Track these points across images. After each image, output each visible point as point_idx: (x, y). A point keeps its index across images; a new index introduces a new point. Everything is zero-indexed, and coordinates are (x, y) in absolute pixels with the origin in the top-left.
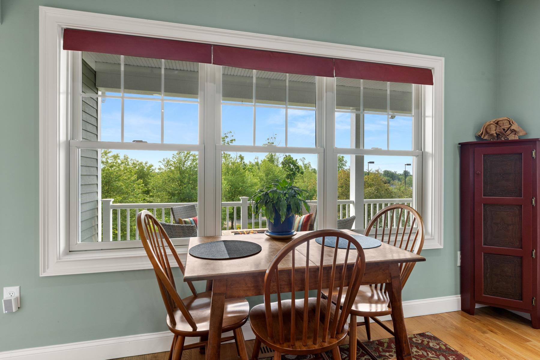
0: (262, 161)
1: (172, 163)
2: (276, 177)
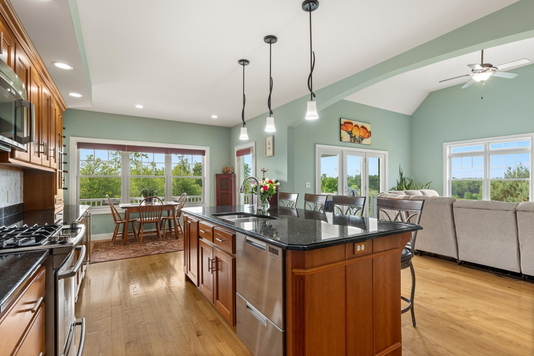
0: (175, 167)
2: (186, 182)
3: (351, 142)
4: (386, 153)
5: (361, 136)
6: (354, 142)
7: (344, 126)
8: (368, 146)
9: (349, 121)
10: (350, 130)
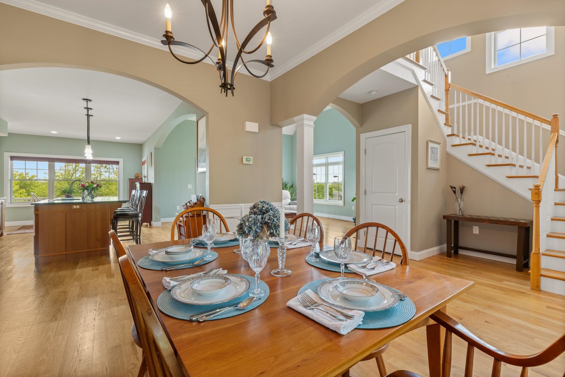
1: (59, 174)
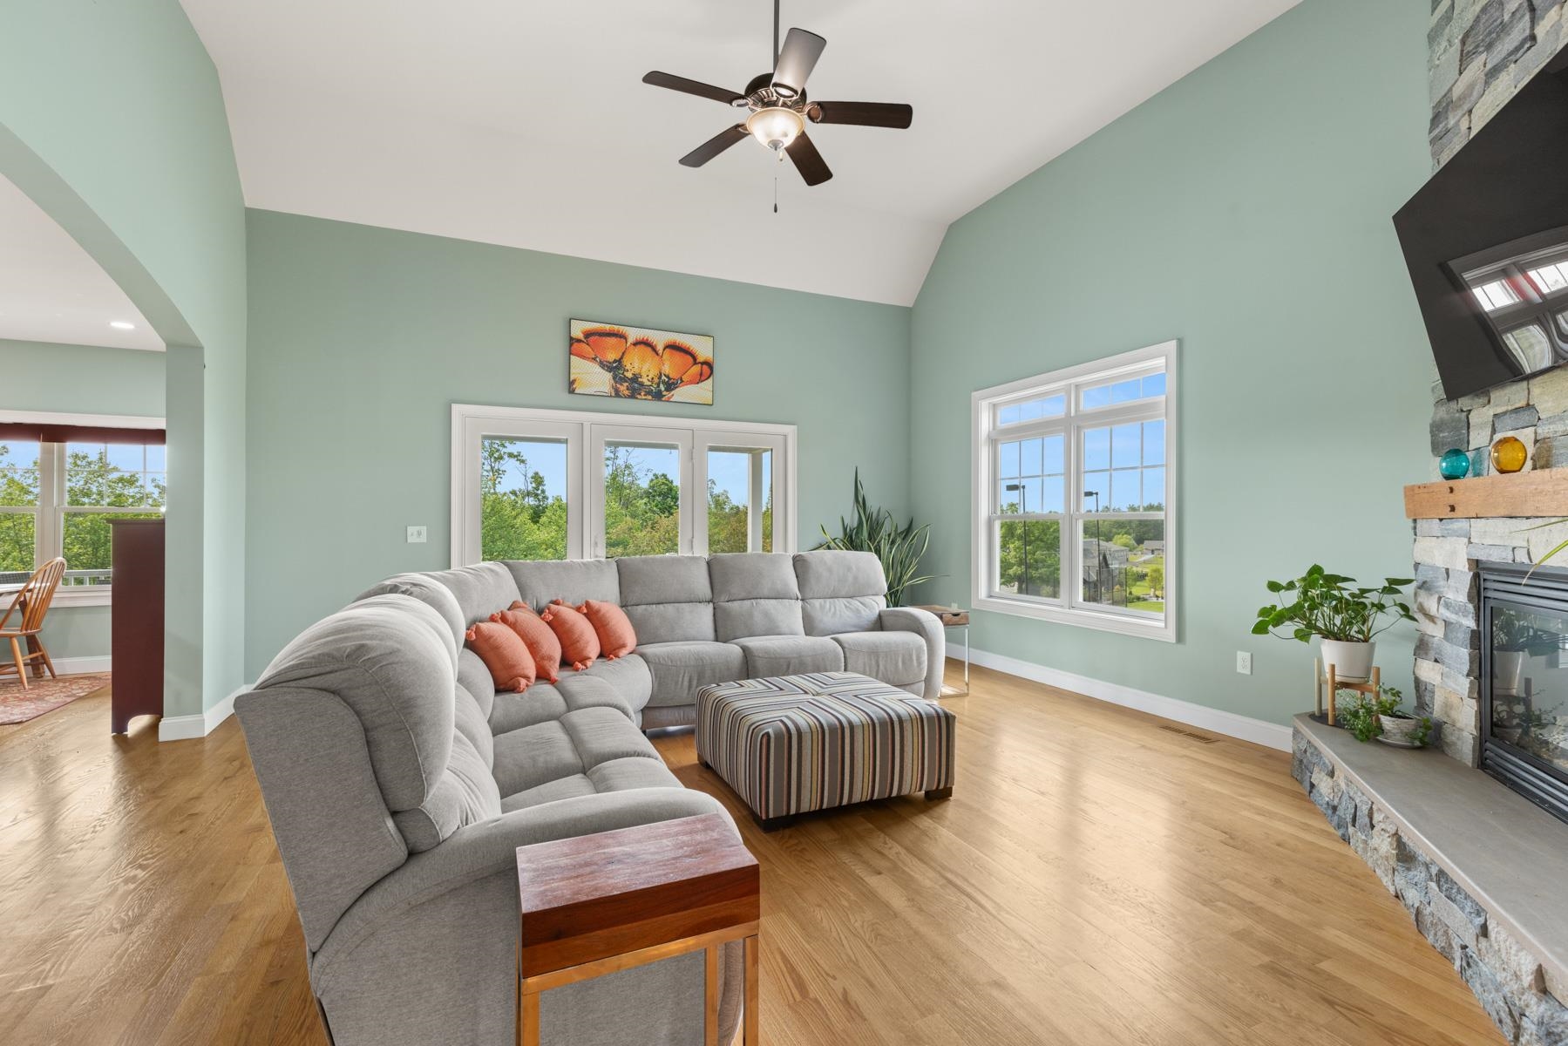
3: (617, 394)
4: (790, 430)
5: (663, 377)
6: (632, 396)
7: (584, 345)
8: (703, 409)
9: (608, 327)
10: (611, 356)
